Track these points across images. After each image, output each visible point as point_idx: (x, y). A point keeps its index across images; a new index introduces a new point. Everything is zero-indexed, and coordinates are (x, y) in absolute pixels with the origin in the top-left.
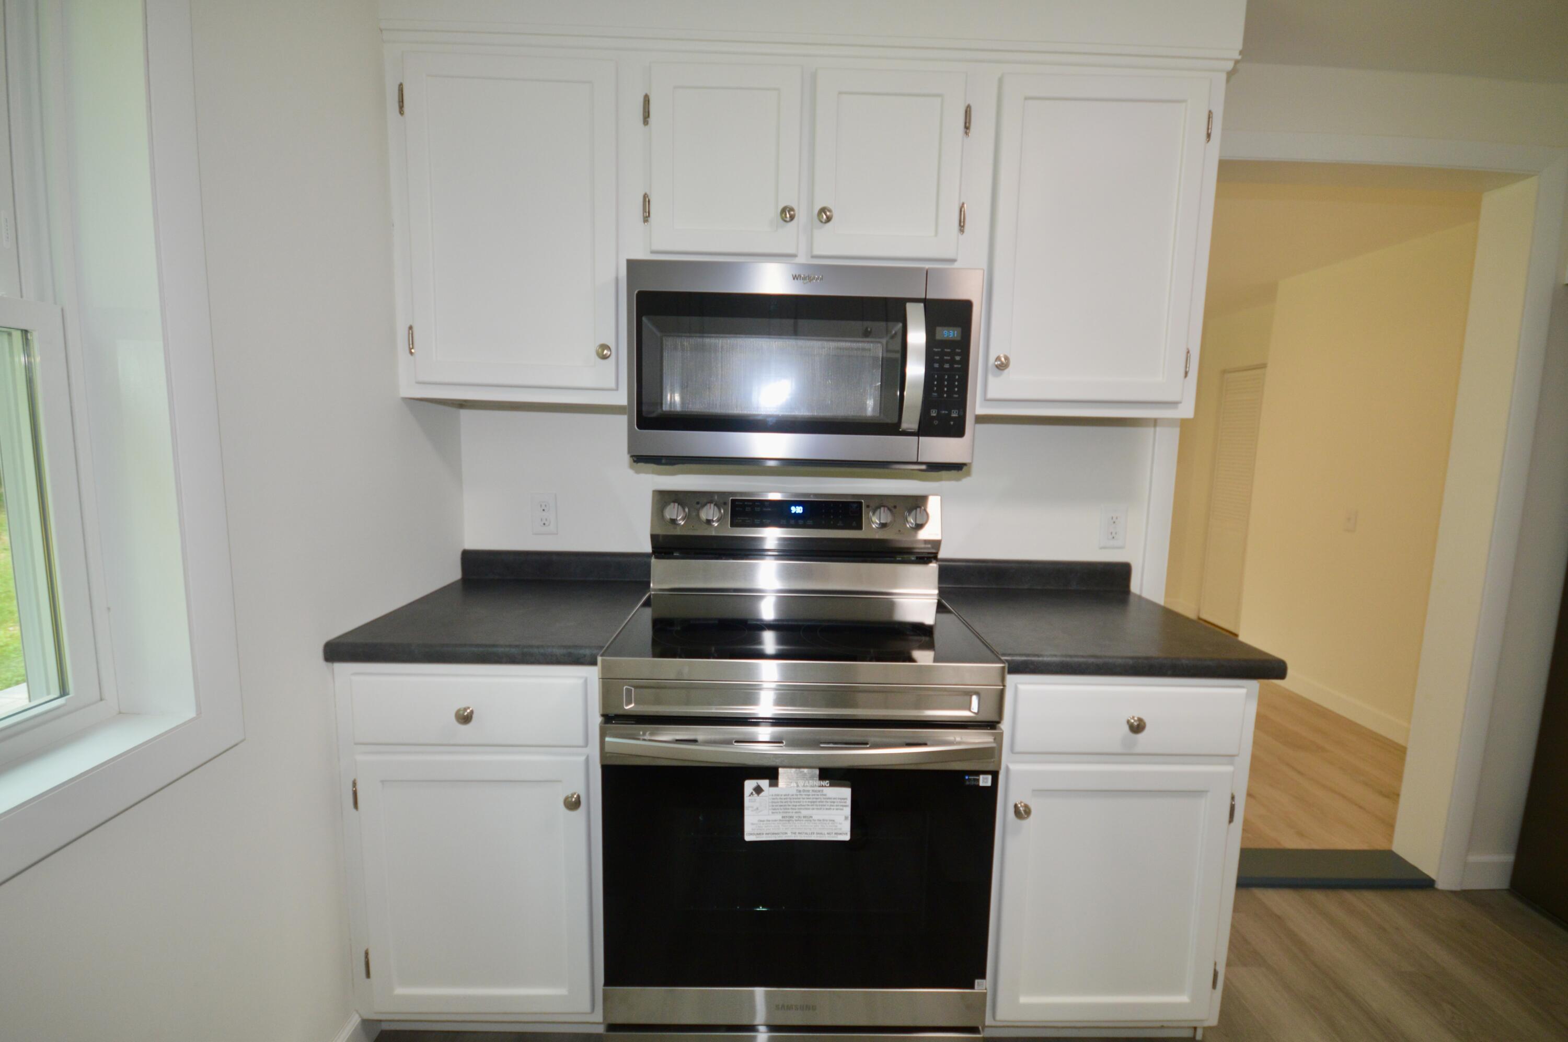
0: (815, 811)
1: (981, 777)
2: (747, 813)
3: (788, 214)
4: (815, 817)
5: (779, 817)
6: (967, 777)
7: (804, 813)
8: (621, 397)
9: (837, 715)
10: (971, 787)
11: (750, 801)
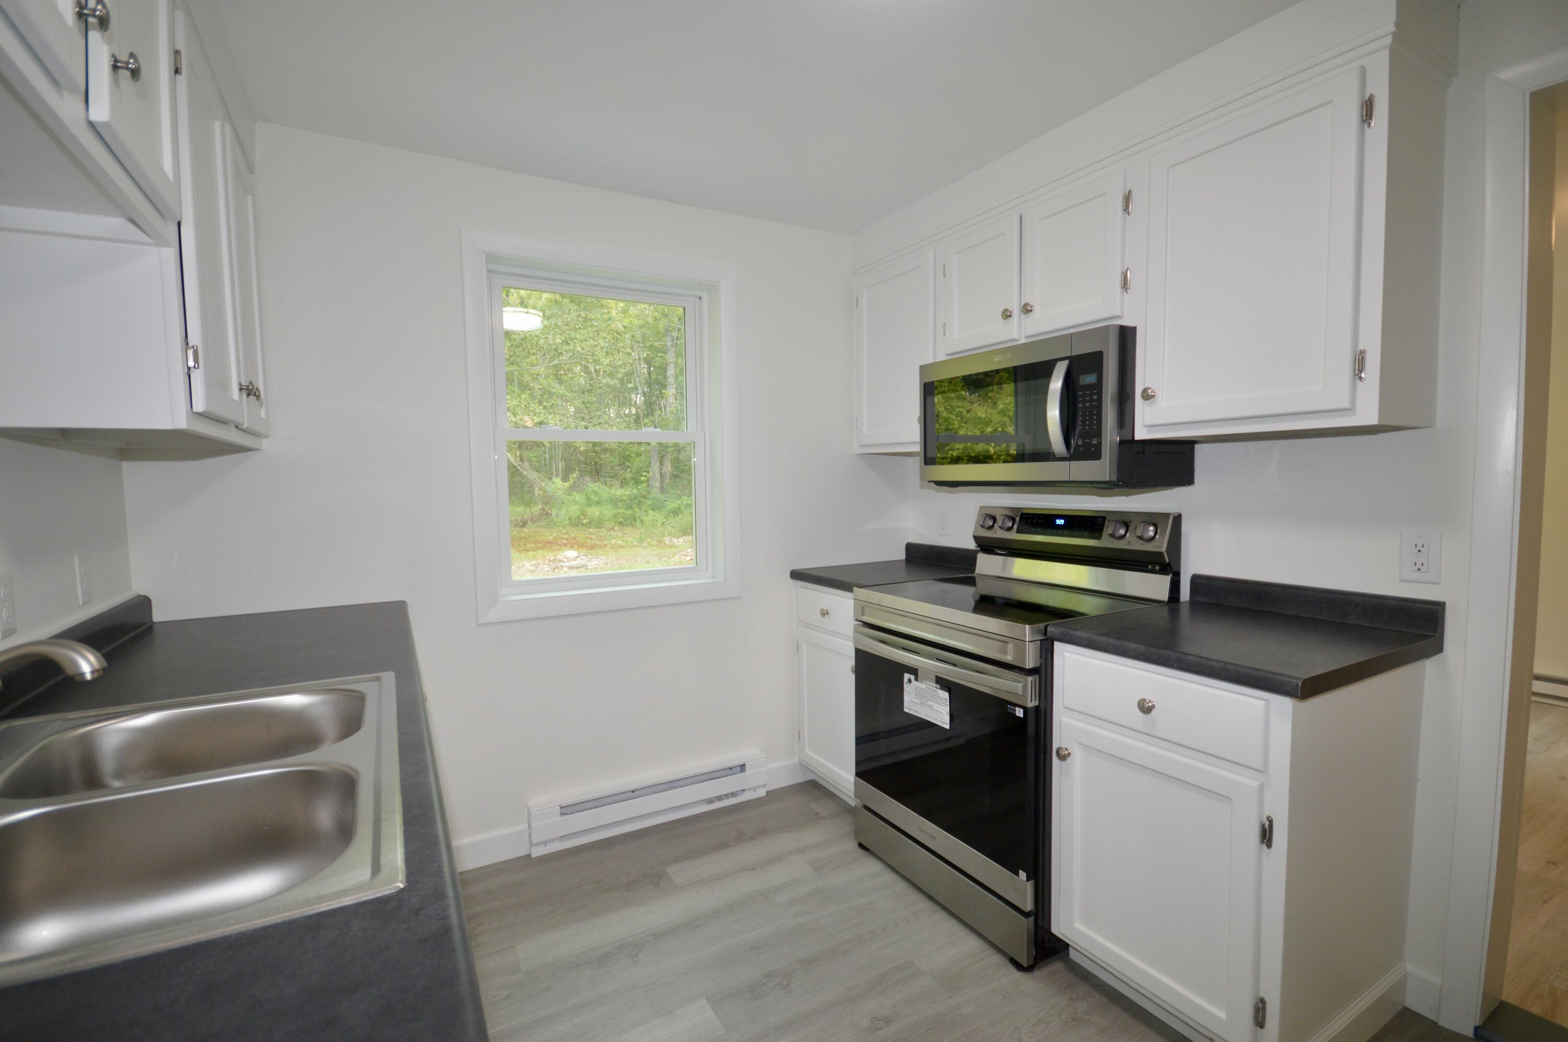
0: (935, 704)
1: (1017, 709)
2: (905, 694)
3: (1007, 315)
4: (934, 708)
5: (918, 701)
6: (1009, 706)
7: (930, 703)
8: (917, 448)
9: (955, 645)
10: (1011, 713)
11: (907, 687)
